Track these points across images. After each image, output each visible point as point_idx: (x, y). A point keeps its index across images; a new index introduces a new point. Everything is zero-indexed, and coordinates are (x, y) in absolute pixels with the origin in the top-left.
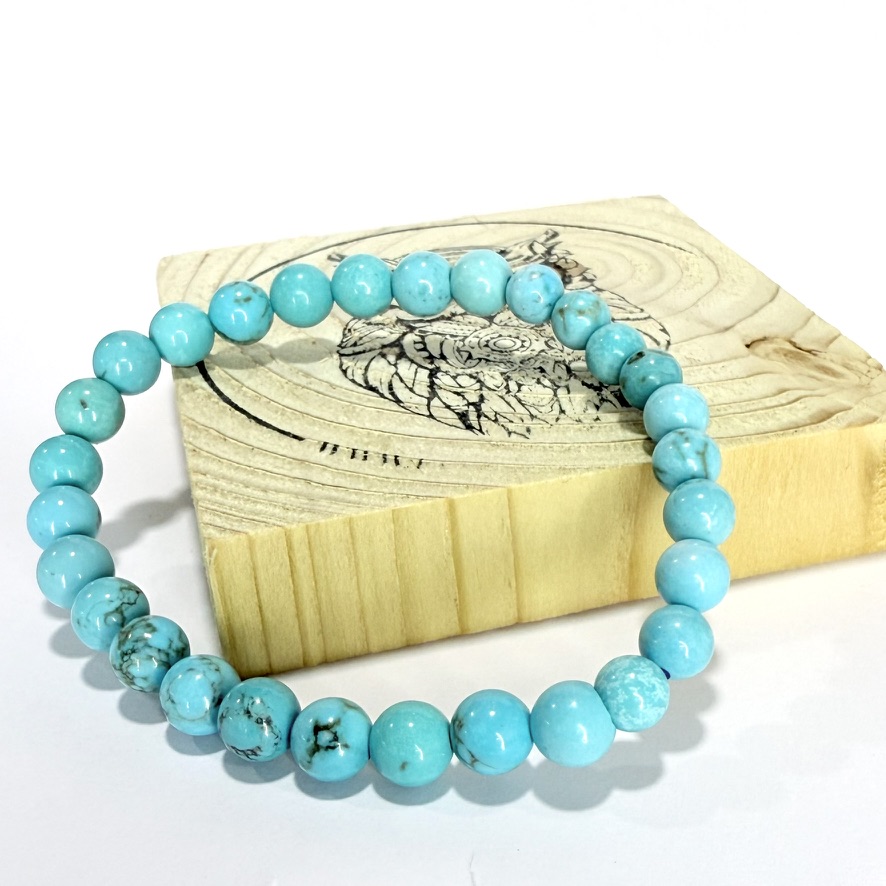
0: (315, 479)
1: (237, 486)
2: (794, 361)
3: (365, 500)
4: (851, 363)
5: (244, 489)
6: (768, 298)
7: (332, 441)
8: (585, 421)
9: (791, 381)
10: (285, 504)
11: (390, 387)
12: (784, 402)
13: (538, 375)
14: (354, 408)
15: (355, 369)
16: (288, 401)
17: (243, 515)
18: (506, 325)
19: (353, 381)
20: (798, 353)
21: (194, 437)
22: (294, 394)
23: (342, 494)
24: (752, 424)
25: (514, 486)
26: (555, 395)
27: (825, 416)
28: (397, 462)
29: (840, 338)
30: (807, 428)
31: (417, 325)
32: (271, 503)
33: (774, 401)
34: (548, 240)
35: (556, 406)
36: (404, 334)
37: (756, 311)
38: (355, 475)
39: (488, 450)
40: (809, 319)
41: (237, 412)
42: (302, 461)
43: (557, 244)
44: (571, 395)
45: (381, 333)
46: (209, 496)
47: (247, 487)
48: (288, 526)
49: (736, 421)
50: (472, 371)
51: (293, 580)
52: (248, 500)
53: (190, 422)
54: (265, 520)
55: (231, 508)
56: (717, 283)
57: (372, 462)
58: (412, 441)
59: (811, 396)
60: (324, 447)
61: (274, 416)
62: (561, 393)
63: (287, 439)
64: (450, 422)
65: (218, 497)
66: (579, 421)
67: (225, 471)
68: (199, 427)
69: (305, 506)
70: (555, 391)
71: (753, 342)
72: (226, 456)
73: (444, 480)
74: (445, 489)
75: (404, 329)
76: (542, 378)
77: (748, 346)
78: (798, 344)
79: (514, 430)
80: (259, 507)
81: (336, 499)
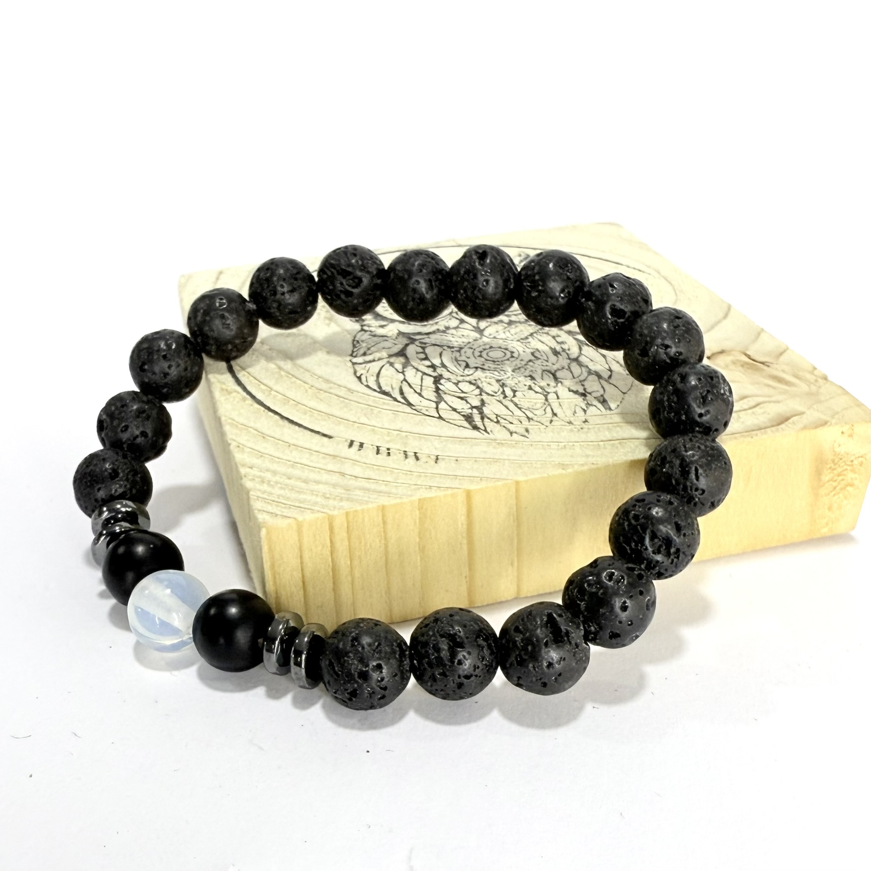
0: (347, 473)
1: (281, 478)
2: (750, 371)
3: (394, 491)
4: (801, 373)
5: (288, 481)
6: (721, 315)
7: (358, 439)
8: (575, 423)
9: (749, 389)
10: (326, 494)
11: (402, 393)
12: (746, 407)
13: (529, 382)
14: (372, 409)
15: (368, 375)
16: (313, 404)
17: (290, 503)
18: (495, 338)
19: (368, 386)
20: (754, 364)
21: (236, 435)
22: (318, 398)
23: (373, 486)
25: (521, 478)
26: (546, 400)
27: (783, 420)
28: (417, 459)
29: (788, 351)
30: (768, 430)
31: (417, 337)
32: (312, 492)
33: (737, 406)
35: (549, 410)
36: (407, 345)
37: (713, 327)
38: (381, 468)
39: (494, 448)
40: (759, 334)
41: (270, 414)
42: (334, 456)
44: (559, 400)
45: (386, 344)
46: (258, 486)
47: (289, 478)
48: (331, 513)
50: (471, 378)
51: (333, 559)
52: (292, 489)
53: (230, 421)
54: (309, 507)
55: (279, 496)
56: (676, 302)
57: (395, 457)
58: (427, 439)
59: (770, 402)
60: (351, 444)
61: (303, 417)
62: (552, 397)
63: (318, 437)
64: (458, 423)
65: (265, 487)
66: (570, 423)
67: (267, 464)
68: (240, 426)
69: (343, 495)
70: (546, 396)
71: (712, 355)
72: (266, 452)
73: (460, 474)
74: (463, 481)
75: (406, 341)
76: (533, 385)
77: (709, 358)
78: (753, 357)
79: (514, 431)
80: (302, 496)
81: (369, 490)
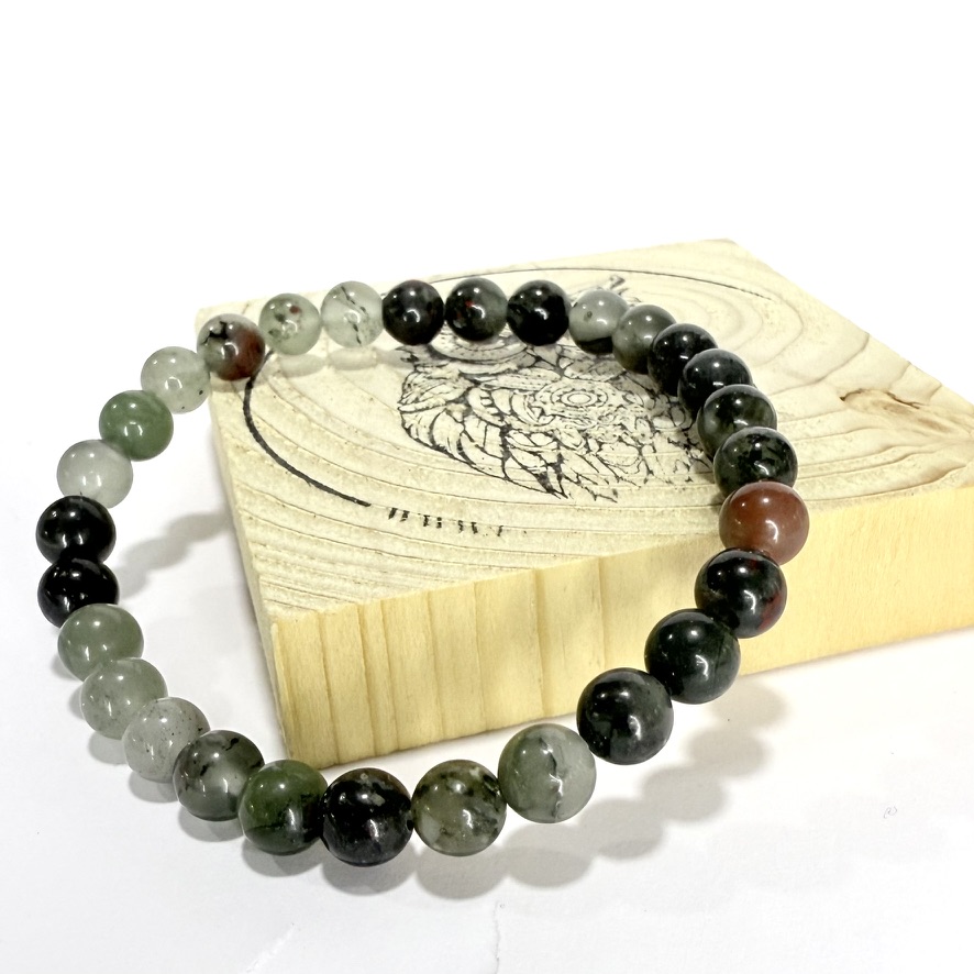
0: (386, 549)
1: (301, 557)
2: (894, 414)
3: (443, 572)
4: (958, 416)
5: (310, 562)
6: (858, 346)
7: (401, 506)
8: (676, 483)
9: (894, 436)
10: (356, 577)
11: (460, 448)
12: (890, 459)
13: (619, 433)
14: (422, 470)
15: (419, 426)
16: (349, 463)
17: (310, 590)
18: (578, 378)
19: (418, 440)
20: (899, 406)
21: (249, 504)
22: (355, 456)
23: (416, 566)
24: (858, 485)
25: (605, 554)
26: (640, 454)
27: (937, 475)
28: (475, 530)
29: (942, 389)
30: (920, 487)
31: (482, 379)
32: (339, 576)
33: (880, 459)
34: (613, 286)
35: (642, 466)
36: (469, 389)
37: (847, 362)
38: (430, 544)
39: (573, 515)
40: (908, 369)
41: (294, 476)
42: (370, 529)
43: (623, 290)
44: (657, 454)
45: (444, 388)
46: (270, 569)
47: (312, 558)
48: (360, 602)
49: (841, 481)
50: (547, 428)
51: (365, 662)
52: (315, 572)
53: (243, 486)
54: (334, 595)
55: (296, 582)
56: (801, 333)
57: (447, 529)
58: (489, 505)
59: (919, 453)
60: (393, 513)
61: (335, 480)
62: (647, 450)
63: (352, 505)
64: (529, 485)
65: (280, 570)
66: (670, 482)
67: (286, 541)
68: (255, 492)
69: (378, 580)
70: (640, 450)
71: (848, 395)
72: (286, 524)
73: (529, 549)
74: (531, 559)
75: (468, 384)
76: (624, 436)
77: (843, 399)
78: (898, 396)
79: (599, 493)
80: (327, 581)
81: (412, 572)
